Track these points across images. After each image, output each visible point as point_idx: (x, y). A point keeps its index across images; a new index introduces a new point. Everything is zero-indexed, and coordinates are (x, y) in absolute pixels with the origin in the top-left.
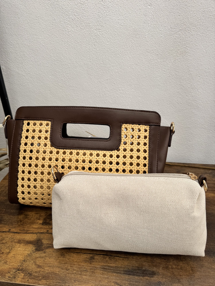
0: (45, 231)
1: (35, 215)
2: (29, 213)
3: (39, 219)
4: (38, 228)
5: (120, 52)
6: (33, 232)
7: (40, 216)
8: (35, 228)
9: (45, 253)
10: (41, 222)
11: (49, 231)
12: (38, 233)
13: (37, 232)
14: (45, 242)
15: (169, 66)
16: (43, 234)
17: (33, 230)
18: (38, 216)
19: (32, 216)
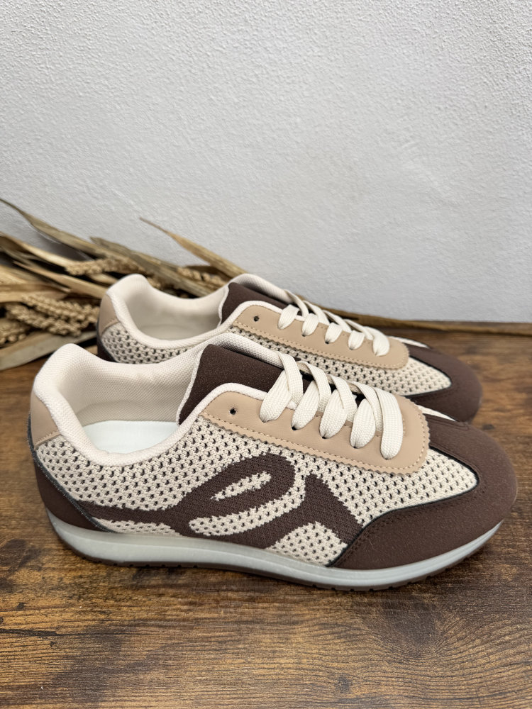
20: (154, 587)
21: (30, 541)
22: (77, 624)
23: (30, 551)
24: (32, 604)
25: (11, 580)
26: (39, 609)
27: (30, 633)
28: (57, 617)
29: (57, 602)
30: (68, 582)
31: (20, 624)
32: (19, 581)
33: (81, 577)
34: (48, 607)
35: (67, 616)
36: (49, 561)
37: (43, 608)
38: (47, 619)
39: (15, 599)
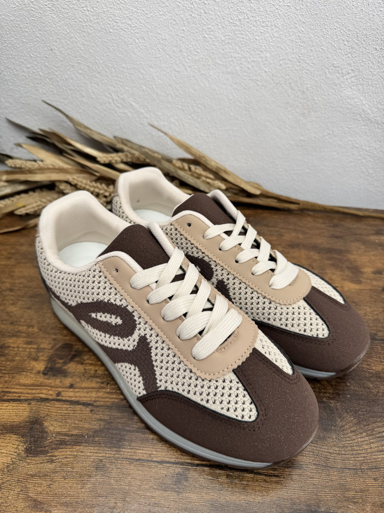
0: (51, 395)
1: (25, 346)
2: (10, 341)
3: (36, 359)
4: (32, 385)
6: (19, 397)
7: (37, 348)
8: (24, 385)
9: (52, 461)
10: (40, 366)
11: (63, 394)
12: (33, 399)
13: (30, 396)
14: (51, 428)
16: (48, 404)
17: (20, 390)
18: (32, 350)
19: (16, 349)
21: (76, 345)
22: (107, 400)
23: (76, 351)
24: (78, 385)
25: (65, 370)
26: (83, 388)
27: (77, 403)
28: (94, 394)
29: (94, 385)
30: (100, 373)
31: (71, 397)
32: (70, 370)
34: (89, 388)
35: (100, 394)
36: (88, 359)
37: (85, 388)
38: (88, 395)
39: (68, 381)
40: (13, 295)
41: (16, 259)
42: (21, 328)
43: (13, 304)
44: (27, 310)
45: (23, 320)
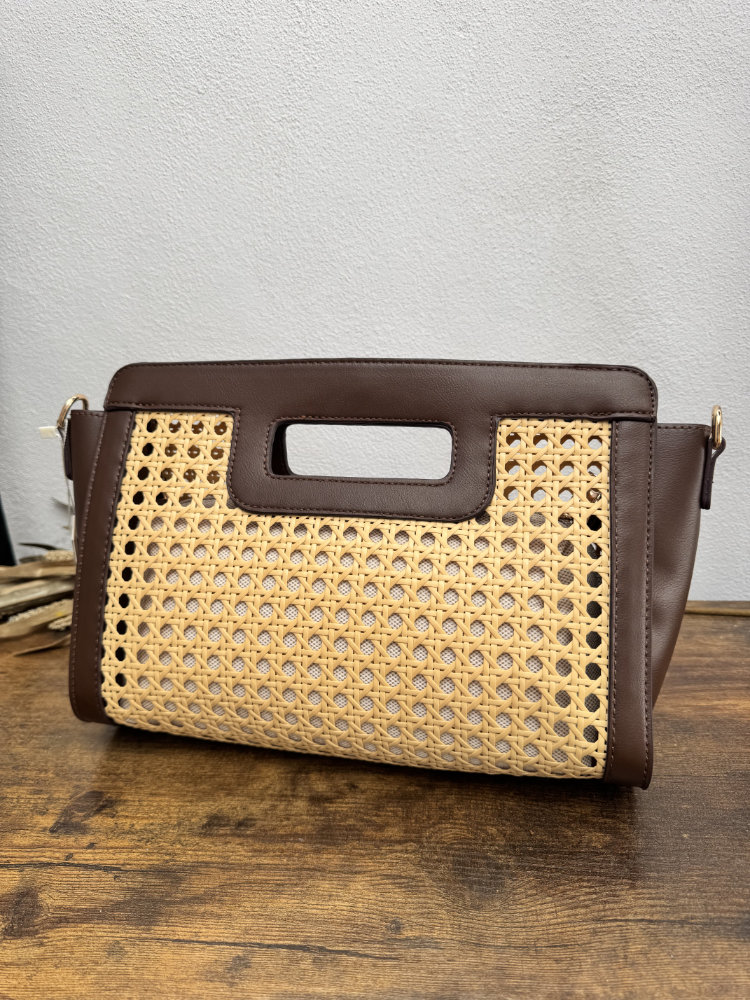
0: (58, 858)
1: (28, 796)
2: (9, 790)
3: (42, 813)
4: (32, 846)
5: (369, 196)
6: (8, 861)
7: (48, 799)
8: (19, 847)
9: (42, 944)
10: (48, 821)
11: (76, 856)
12: (29, 865)
13: (24, 861)
14: (49, 901)
15: (546, 234)
16: (49, 871)
17: (11, 854)
18: (39, 801)
19: (15, 801)
20: (222, 835)
21: (108, 793)
22: (141, 862)
23: (106, 800)
24: (101, 844)
25: (85, 825)
26: (107, 848)
27: (97, 867)
28: (124, 856)
29: (126, 844)
30: (138, 828)
31: (88, 860)
32: (93, 825)
33: (152, 824)
34: (117, 848)
35: (133, 855)
37: (112, 848)
38: (114, 857)
39: (86, 840)
40: (23, 733)
41: (38, 687)
42: (28, 774)
43: (21, 744)
44: (42, 750)
45: (32, 763)
